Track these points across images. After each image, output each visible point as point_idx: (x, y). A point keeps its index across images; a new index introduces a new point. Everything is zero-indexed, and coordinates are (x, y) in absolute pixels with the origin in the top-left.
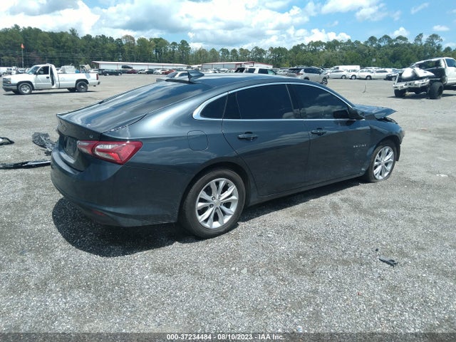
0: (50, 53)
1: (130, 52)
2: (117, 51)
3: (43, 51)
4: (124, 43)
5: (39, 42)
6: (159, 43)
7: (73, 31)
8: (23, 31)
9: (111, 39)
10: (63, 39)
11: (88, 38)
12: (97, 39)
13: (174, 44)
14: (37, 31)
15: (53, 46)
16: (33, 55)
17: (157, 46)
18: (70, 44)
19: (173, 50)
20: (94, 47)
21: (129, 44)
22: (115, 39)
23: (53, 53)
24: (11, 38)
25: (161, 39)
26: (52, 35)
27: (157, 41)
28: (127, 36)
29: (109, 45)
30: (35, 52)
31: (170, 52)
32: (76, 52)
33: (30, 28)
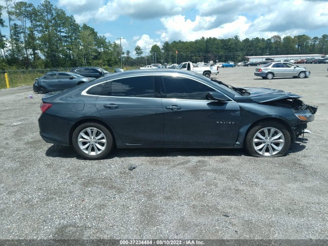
0: (220, 53)
1: (276, 48)
2: (266, 48)
3: (216, 52)
4: (272, 41)
5: (214, 46)
6: (301, 39)
7: (236, 37)
8: (206, 40)
9: (263, 39)
10: (230, 43)
11: (247, 40)
12: (252, 40)
13: (316, 38)
14: (215, 39)
15: (222, 49)
16: (209, 55)
17: (299, 41)
18: (234, 46)
19: (314, 44)
20: (250, 47)
21: (276, 42)
22: (266, 39)
23: (222, 53)
24: (199, 46)
25: (304, 35)
26: (222, 41)
27: (299, 37)
28: (275, 36)
29: (260, 44)
30: (211, 53)
31: (311, 45)
32: (237, 51)
33: (210, 38)
